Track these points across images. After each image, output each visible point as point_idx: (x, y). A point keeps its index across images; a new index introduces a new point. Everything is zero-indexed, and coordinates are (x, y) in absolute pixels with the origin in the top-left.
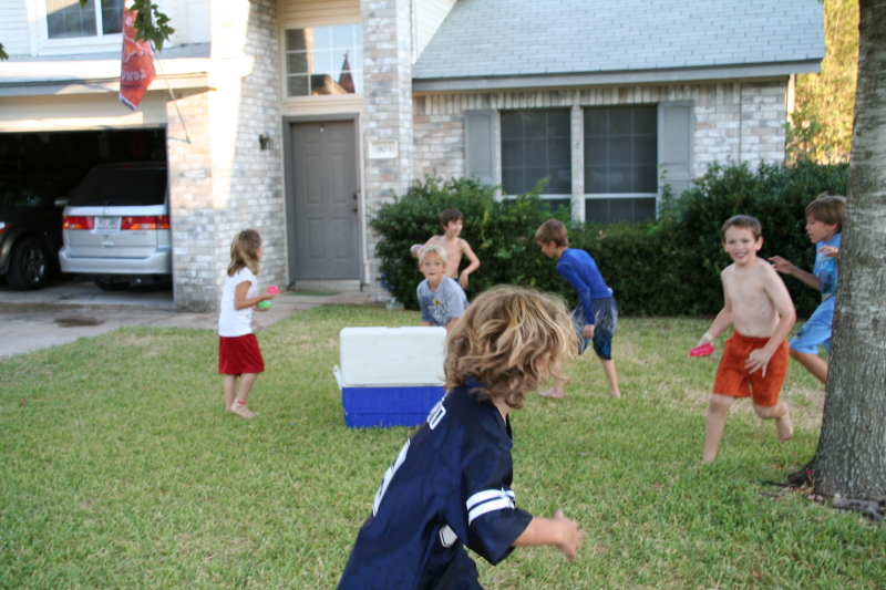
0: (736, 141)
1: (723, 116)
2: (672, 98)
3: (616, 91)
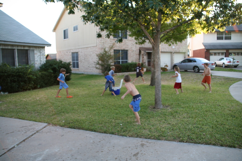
0: (40, 57)
1: (38, 52)
2: (31, 49)
3: (23, 46)
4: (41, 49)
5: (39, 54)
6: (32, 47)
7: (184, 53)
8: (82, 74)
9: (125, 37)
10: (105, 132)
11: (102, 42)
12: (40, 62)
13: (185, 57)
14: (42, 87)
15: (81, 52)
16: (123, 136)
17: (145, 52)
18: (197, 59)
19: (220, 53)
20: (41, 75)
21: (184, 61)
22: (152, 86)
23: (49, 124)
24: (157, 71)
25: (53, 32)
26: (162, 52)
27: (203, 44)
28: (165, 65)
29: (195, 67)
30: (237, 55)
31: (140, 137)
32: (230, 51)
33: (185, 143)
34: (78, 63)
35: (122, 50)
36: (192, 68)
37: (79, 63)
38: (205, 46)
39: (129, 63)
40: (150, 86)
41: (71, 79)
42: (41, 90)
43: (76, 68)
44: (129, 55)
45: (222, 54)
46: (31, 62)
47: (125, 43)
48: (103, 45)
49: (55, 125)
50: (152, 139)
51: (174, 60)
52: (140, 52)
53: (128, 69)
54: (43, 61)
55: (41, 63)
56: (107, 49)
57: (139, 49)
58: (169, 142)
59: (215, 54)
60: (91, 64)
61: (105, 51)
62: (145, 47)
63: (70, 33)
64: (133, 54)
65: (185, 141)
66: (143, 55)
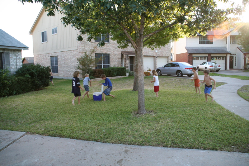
0: (16, 61)
1: (14, 56)
2: (6, 52)
4: (17, 52)
5: (15, 58)
6: (7, 50)
7: (167, 57)
8: (62, 79)
9: (107, 40)
10: (87, 140)
11: (83, 45)
12: (16, 66)
13: (168, 62)
14: (18, 93)
15: (61, 56)
16: (106, 142)
17: (127, 56)
18: (180, 63)
19: (202, 57)
20: (17, 80)
21: (167, 66)
22: (135, 91)
23: (27, 132)
24: (140, 75)
25: (30, 34)
26: (144, 56)
27: (186, 48)
28: (148, 69)
29: (178, 71)
30: (219, 59)
31: (124, 144)
32: (212, 55)
33: (169, 148)
34: (57, 68)
35: (103, 54)
36: (175, 72)
37: (59, 67)
38: (187, 50)
39: (111, 67)
40: (133, 91)
41: (50, 84)
42: (17, 96)
43: (55, 73)
44: (111, 59)
45: (205, 58)
46: (5, 67)
47: (107, 47)
48: (84, 48)
49: (34, 134)
50: (136, 145)
51: (157, 65)
52: (122, 55)
53: (110, 74)
54: (19, 65)
55: (17, 68)
56: (88, 53)
57: (122, 53)
58: (153, 147)
59: (198, 58)
60: (71, 69)
61: (86, 55)
62: (127, 51)
63: (49, 35)
64: (115, 58)
65: (169, 146)
66: (125, 59)
